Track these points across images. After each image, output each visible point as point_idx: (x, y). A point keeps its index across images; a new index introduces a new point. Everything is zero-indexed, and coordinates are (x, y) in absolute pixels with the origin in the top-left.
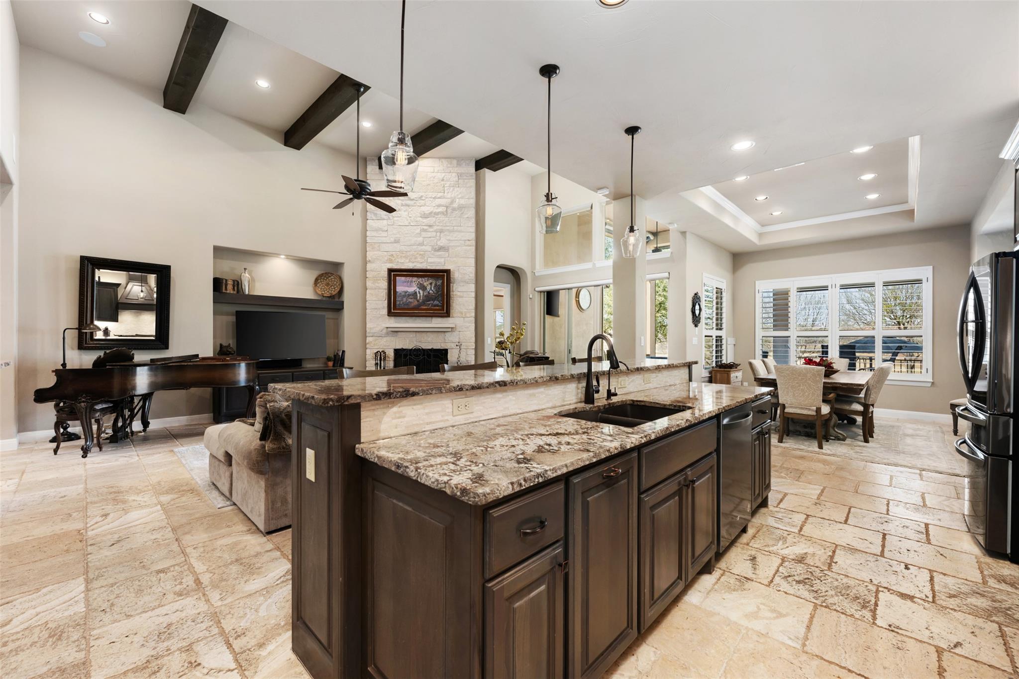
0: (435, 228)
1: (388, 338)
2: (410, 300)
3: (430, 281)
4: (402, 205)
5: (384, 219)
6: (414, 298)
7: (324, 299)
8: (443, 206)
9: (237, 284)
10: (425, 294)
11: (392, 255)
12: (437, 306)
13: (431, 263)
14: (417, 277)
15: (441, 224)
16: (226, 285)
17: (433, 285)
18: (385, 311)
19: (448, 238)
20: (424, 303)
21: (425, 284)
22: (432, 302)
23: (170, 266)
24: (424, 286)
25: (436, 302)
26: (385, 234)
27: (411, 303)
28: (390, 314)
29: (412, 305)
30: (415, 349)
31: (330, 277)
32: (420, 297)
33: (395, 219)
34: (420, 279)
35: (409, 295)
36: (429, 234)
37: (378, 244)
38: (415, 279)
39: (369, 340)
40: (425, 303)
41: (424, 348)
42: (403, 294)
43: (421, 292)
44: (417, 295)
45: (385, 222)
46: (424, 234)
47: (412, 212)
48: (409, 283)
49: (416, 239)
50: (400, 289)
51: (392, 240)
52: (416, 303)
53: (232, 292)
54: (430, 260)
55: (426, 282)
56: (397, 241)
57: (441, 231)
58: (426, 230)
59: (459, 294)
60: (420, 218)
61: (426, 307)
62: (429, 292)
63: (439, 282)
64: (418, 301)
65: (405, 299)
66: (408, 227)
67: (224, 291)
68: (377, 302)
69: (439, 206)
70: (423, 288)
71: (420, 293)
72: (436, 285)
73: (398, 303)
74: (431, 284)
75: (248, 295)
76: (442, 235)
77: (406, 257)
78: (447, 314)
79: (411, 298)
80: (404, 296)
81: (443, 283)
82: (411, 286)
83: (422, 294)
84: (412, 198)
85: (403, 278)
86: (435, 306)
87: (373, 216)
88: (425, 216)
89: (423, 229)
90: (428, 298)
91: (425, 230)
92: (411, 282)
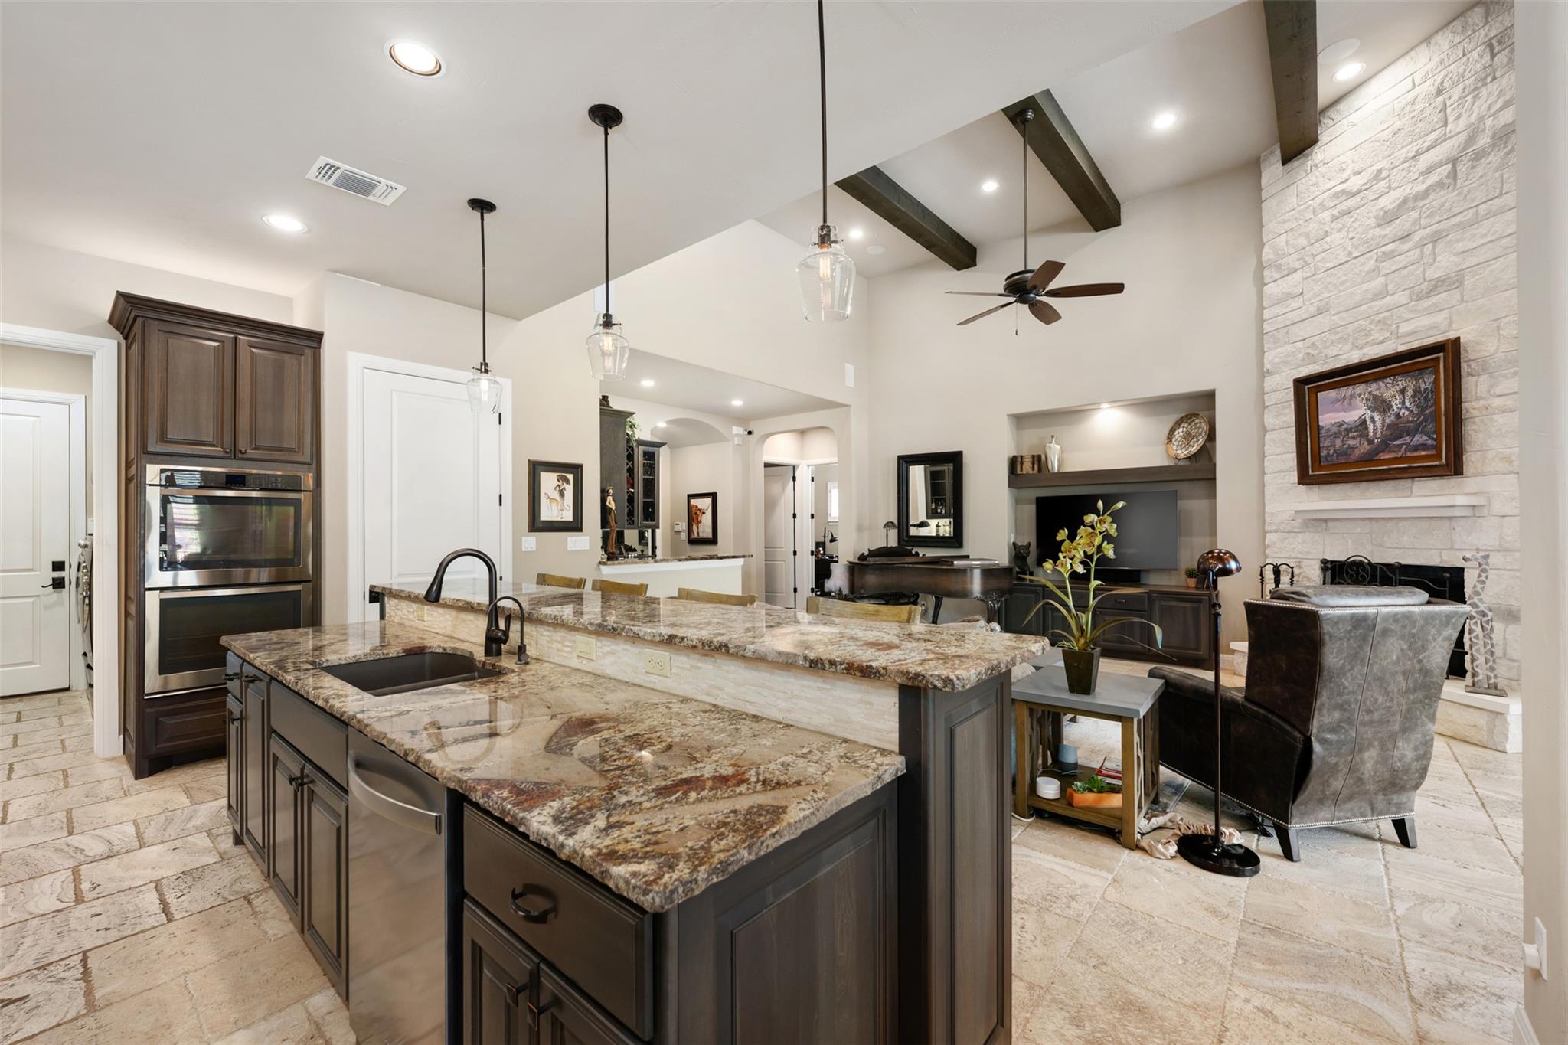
0: (1417, 237)
1: (1307, 536)
2: (1351, 443)
3: (1401, 385)
4: (1334, 219)
5: (1296, 271)
6: (1361, 436)
7: (1181, 463)
8: (1441, 164)
9: (1039, 460)
10: (1388, 421)
11: (1313, 344)
12: (1424, 446)
13: (1408, 334)
14: (1366, 382)
15: (1437, 218)
16: (1022, 464)
17: (1409, 393)
18: (1294, 476)
19: (1460, 246)
20: (1385, 445)
21: (1387, 395)
22: (1408, 439)
23: (962, 452)
24: (1384, 401)
25: (1419, 439)
26: (1294, 304)
27: (1353, 448)
28: (1306, 478)
29: (1357, 453)
30: (1354, 562)
31: (1194, 420)
32: (1375, 430)
33: (1319, 258)
34: (1374, 386)
35: (1348, 431)
36: (1401, 261)
37: (1285, 331)
38: (1360, 388)
39: (1270, 538)
40: (1387, 445)
41: (1375, 560)
42: (1335, 429)
43: (1377, 417)
44: (1366, 428)
45: (1298, 276)
46: (1388, 266)
47: (1356, 225)
48: (1346, 402)
49: (1365, 286)
50: (1327, 419)
51: (1312, 309)
52: (1365, 447)
53: (1031, 472)
54: (1404, 328)
55: (1388, 390)
56: (1320, 312)
57: (1436, 239)
58: (1393, 251)
59: (1497, 402)
60: (1378, 231)
61: (1392, 455)
62: (1398, 416)
63: (1426, 383)
64: (1370, 442)
65: (1338, 443)
66: (1346, 265)
68: (1284, 456)
69: (1429, 170)
70: (1381, 405)
71: (1373, 420)
72: (1416, 391)
73: (1324, 453)
74: (1403, 391)
75: (1059, 473)
76: (1440, 246)
77: (1343, 340)
78: (1454, 467)
79: (1354, 438)
80: (1337, 435)
81: (1436, 381)
82: (1351, 407)
83: (1379, 423)
84: (1354, 190)
85: (1333, 393)
86: (1416, 448)
87: (1274, 274)
88: (1388, 218)
89: (1384, 253)
90: (1397, 430)
91: (1389, 256)
92: (1352, 396)
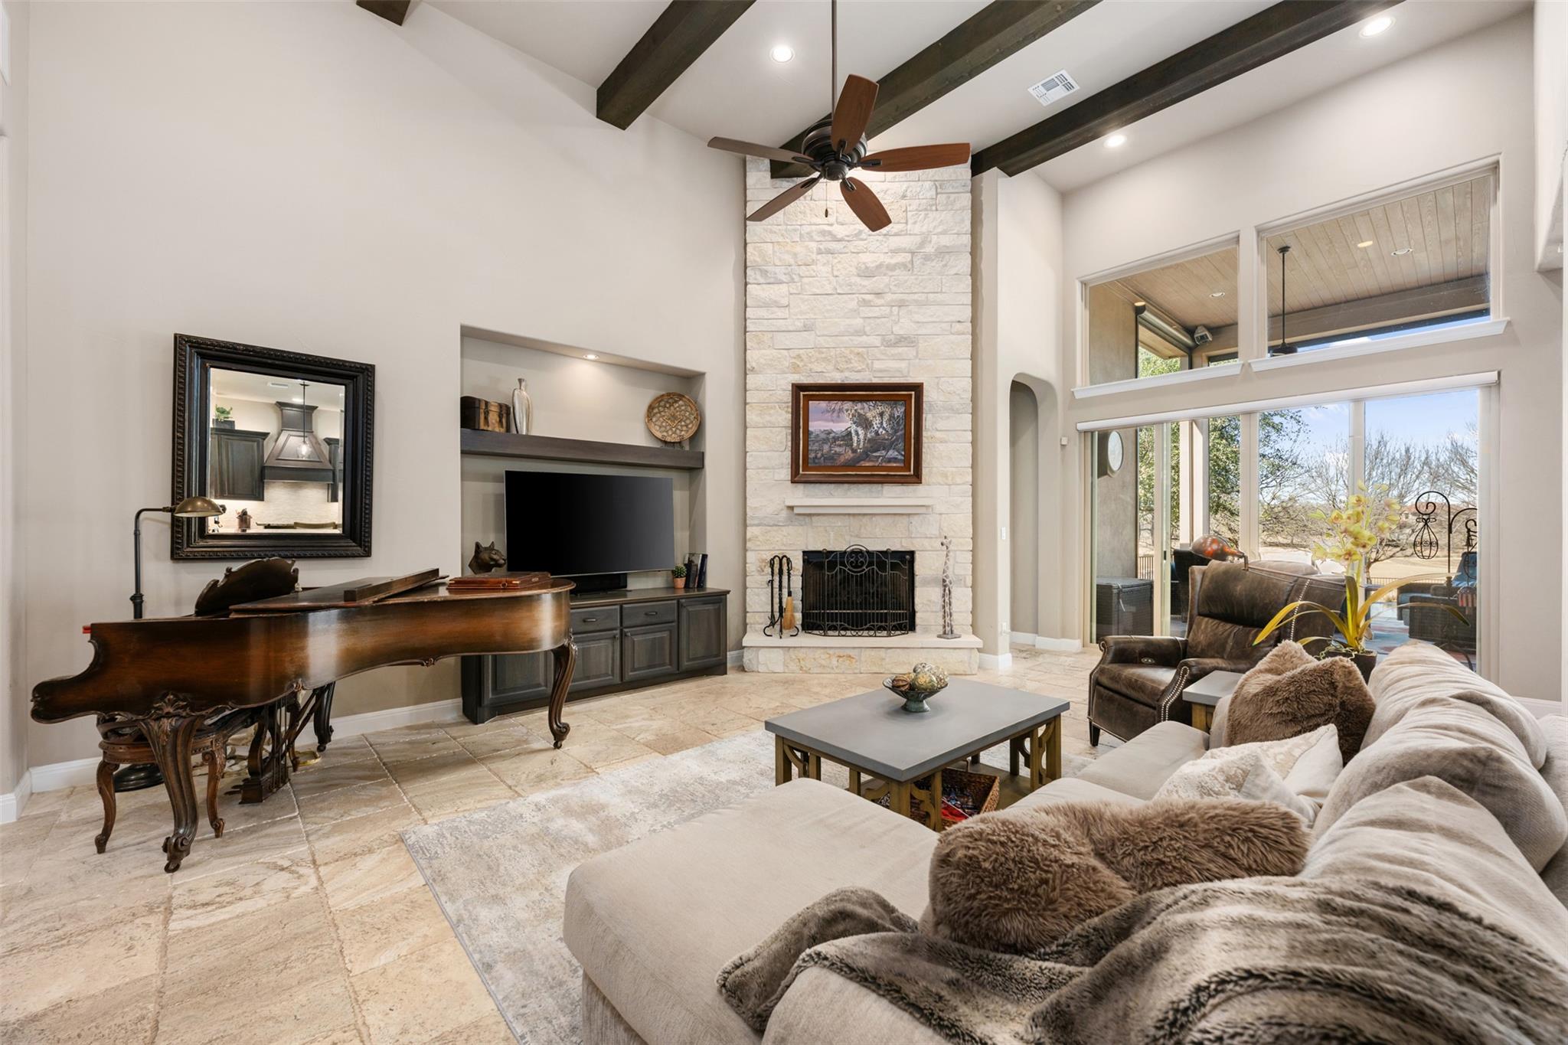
0: (889, 297)
1: (791, 529)
2: (838, 449)
3: (880, 409)
4: (820, 252)
5: (781, 283)
6: (846, 445)
7: (666, 447)
8: (904, 251)
9: (506, 412)
10: (869, 436)
11: (799, 356)
12: (895, 460)
13: (881, 371)
14: (853, 401)
15: (901, 290)
16: (487, 413)
17: (886, 417)
18: (786, 473)
19: (917, 317)
20: (866, 455)
21: (869, 415)
22: (884, 452)
23: (373, 367)
24: (867, 419)
25: (892, 453)
26: (780, 313)
27: (839, 454)
28: (796, 478)
29: (842, 459)
30: (853, 552)
31: (676, 402)
32: (858, 445)
33: (805, 280)
34: (859, 405)
35: (835, 439)
36: (876, 312)
37: (770, 335)
38: (848, 405)
39: (751, 532)
40: (868, 456)
41: (871, 549)
42: (823, 436)
43: (861, 432)
44: (851, 439)
45: (784, 288)
46: (866, 311)
47: (839, 266)
48: (835, 414)
49: (848, 321)
50: (817, 426)
51: (799, 324)
52: (850, 455)
53: (497, 430)
54: (877, 365)
55: (871, 411)
56: (807, 328)
57: (901, 304)
58: (870, 301)
59: (938, 435)
60: (858, 279)
61: (871, 464)
62: (877, 433)
63: (899, 411)
64: (854, 451)
65: (826, 448)
66: (831, 297)
67: (482, 426)
68: (769, 454)
69: (895, 251)
70: (864, 423)
71: (857, 434)
72: (892, 417)
73: (812, 455)
74: (881, 415)
75: (527, 436)
76: (903, 311)
77: (825, 359)
78: (917, 478)
79: (840, 446)
80: (825, 441)
81: (907, 413)
82: (839, 419)
83: (862, 437)
84: (839, 236)
85: (823, 404)
86: (890, 460)
87: (758, 277)
88: (867, 273)
89: (864, 300)
90: (876, 444)
91: (866, 303)
92: (841, 410)
